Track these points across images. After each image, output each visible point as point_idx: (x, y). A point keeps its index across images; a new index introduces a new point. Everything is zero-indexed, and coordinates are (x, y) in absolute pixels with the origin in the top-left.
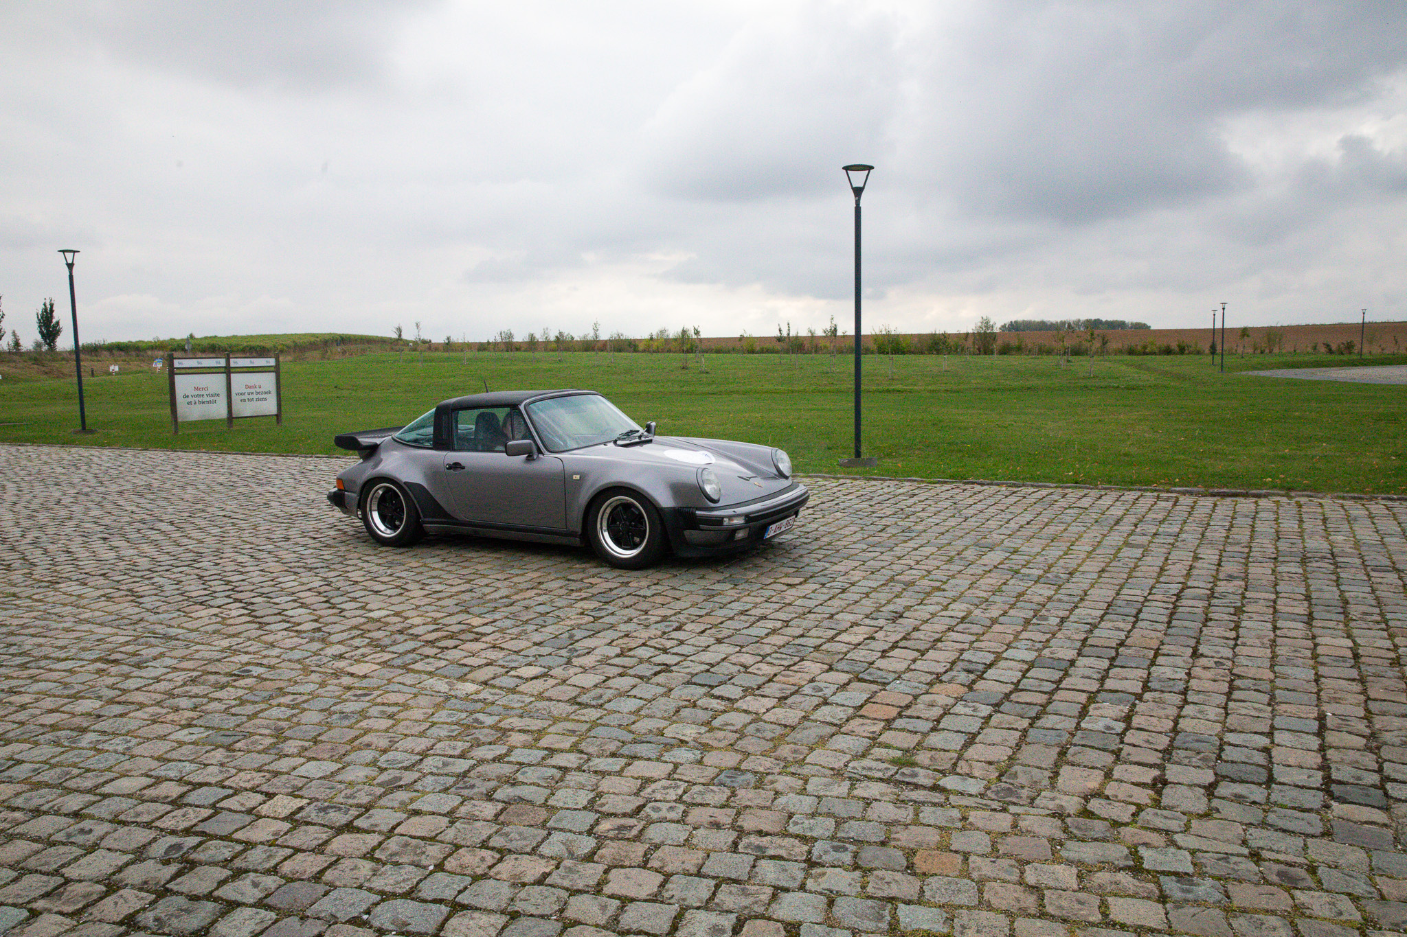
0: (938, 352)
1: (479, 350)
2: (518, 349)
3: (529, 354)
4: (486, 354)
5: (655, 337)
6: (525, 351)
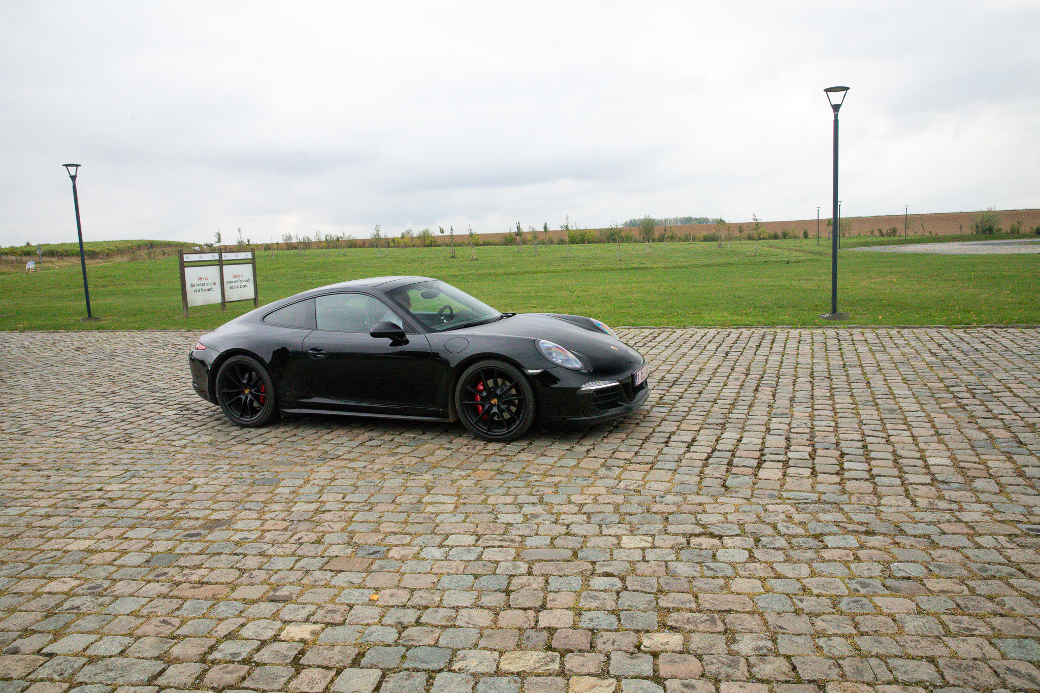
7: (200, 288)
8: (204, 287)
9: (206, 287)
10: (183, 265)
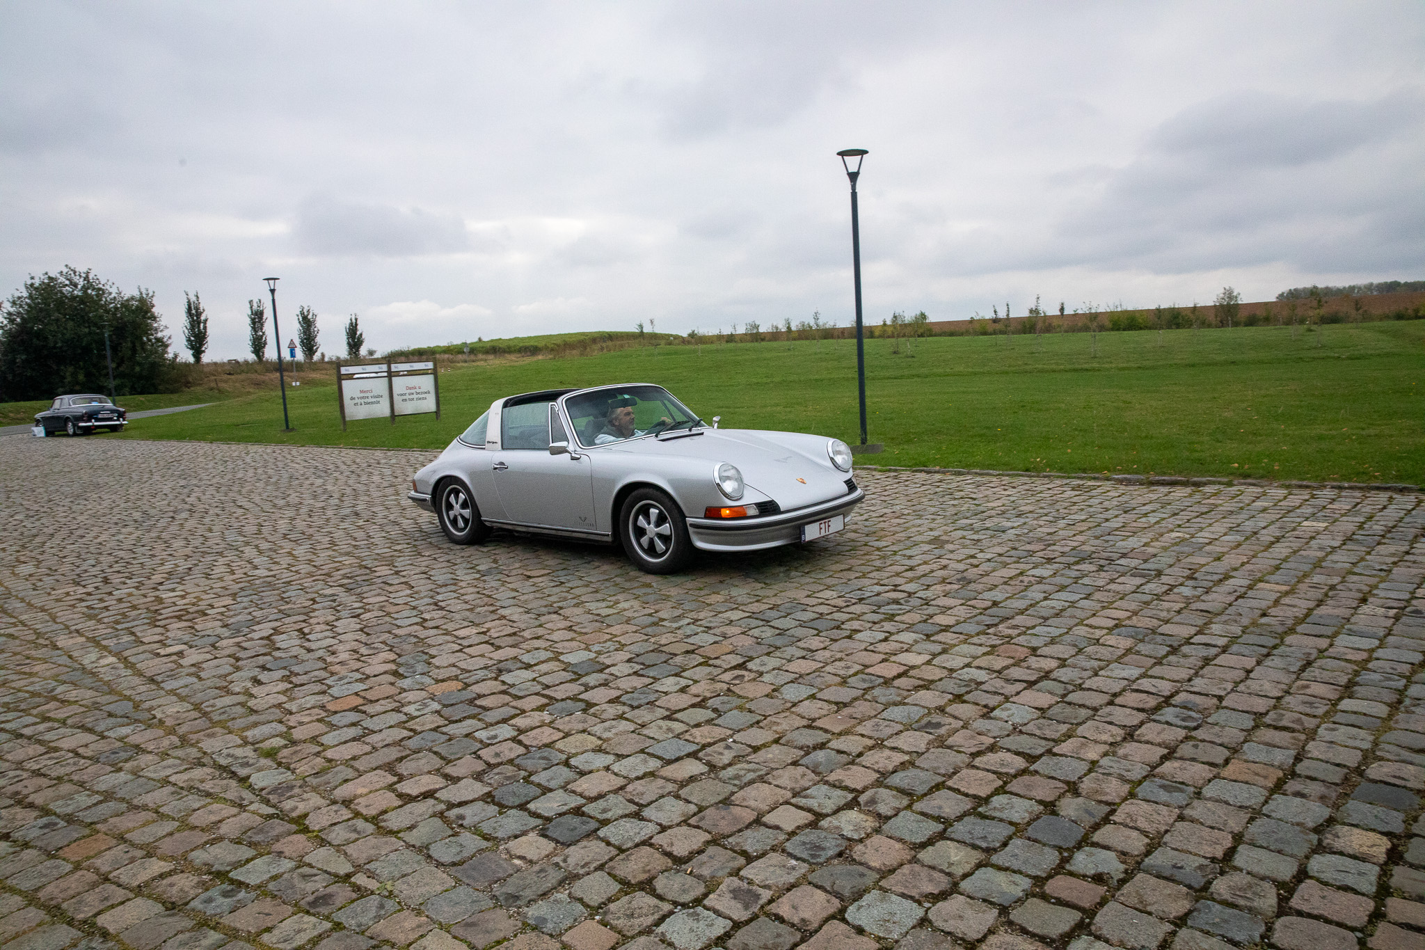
0: (1178, 326)
1: (727, 342)
2: (763, 340)
3: (774, 344)
4: (731, 345)
5: (889, 323)
6: (770, 340)
7: (362, 401)
8: (366, 399)
9: (370, 400)
10: (340, 378)
